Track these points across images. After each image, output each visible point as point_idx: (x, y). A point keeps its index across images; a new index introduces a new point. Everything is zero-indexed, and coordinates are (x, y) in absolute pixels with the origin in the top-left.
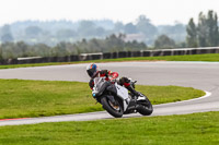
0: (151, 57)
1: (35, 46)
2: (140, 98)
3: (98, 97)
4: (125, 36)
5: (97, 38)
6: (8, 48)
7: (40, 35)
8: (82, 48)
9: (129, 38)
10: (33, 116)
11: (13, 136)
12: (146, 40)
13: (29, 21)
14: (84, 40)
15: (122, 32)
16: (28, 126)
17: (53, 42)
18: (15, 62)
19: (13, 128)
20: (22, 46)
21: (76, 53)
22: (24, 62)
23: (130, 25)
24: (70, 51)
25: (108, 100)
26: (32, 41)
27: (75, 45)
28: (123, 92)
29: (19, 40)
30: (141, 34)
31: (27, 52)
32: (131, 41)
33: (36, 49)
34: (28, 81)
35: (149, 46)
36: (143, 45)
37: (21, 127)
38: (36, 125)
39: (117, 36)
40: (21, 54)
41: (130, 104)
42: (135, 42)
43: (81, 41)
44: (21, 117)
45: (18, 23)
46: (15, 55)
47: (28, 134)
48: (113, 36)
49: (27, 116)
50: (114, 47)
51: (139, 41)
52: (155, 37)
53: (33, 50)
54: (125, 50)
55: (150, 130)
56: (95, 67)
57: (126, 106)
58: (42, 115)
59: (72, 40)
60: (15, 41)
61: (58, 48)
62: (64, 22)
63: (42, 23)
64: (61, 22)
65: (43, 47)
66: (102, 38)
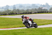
0: (49, 13)
1: (21, 10)
2: (34, 24)
3: (24, 23)
4: (42, 8)
5: (36, 8)
6: (15, 10)
7: (22, 7)
8: (32, 11)
9: (43, 8)
10: (21, 27)
11: (16, 32)
12: (48, 9)
13: (20, 4)
14: (33, 9)
15: (42, 7)
16: (19, 29)
17: (26, 9)
18: (16, 14)
19: (16, 30)
20: (18, 10)
21: (31, 12)
22: (18, 14)
23: (44, 5)
24: (29, 11)
25: (26, 24)
26: (21, 9)
27: (31, 10)
28: (30, 22)
29: (18, 9)
30: (46, 7)
31: (19, 12)
32: (44, 9)
33: (22, 11)
34: (19, 19)
35: (48, 10)
36: (47, 10)
37: (18, 30)
38: (21, 29)
39: (41, 8)
40: (18, 12)
41: (32, 25)
42: (45, 9)
43: (32, 9)
44: (18, 27)
45: (17, 5)
46: (16, 12)
47: (19, 31)
48: (40, 8)
49: (19, 27)
50: (40, 10)
51: (46, 9)
52: (50, 8)
53: (21, 11)
54: (43, 11)
55: (48, 30)
56: (23, 16)
57: (31, 25)
58: (23, 27)
59: (30, 9)
60: (17, 9)
61: (27, 10)
62: (28, 4)
63: (23, 4)
64: (27, 4)
65: (23, 10)
66: (37, 8)
